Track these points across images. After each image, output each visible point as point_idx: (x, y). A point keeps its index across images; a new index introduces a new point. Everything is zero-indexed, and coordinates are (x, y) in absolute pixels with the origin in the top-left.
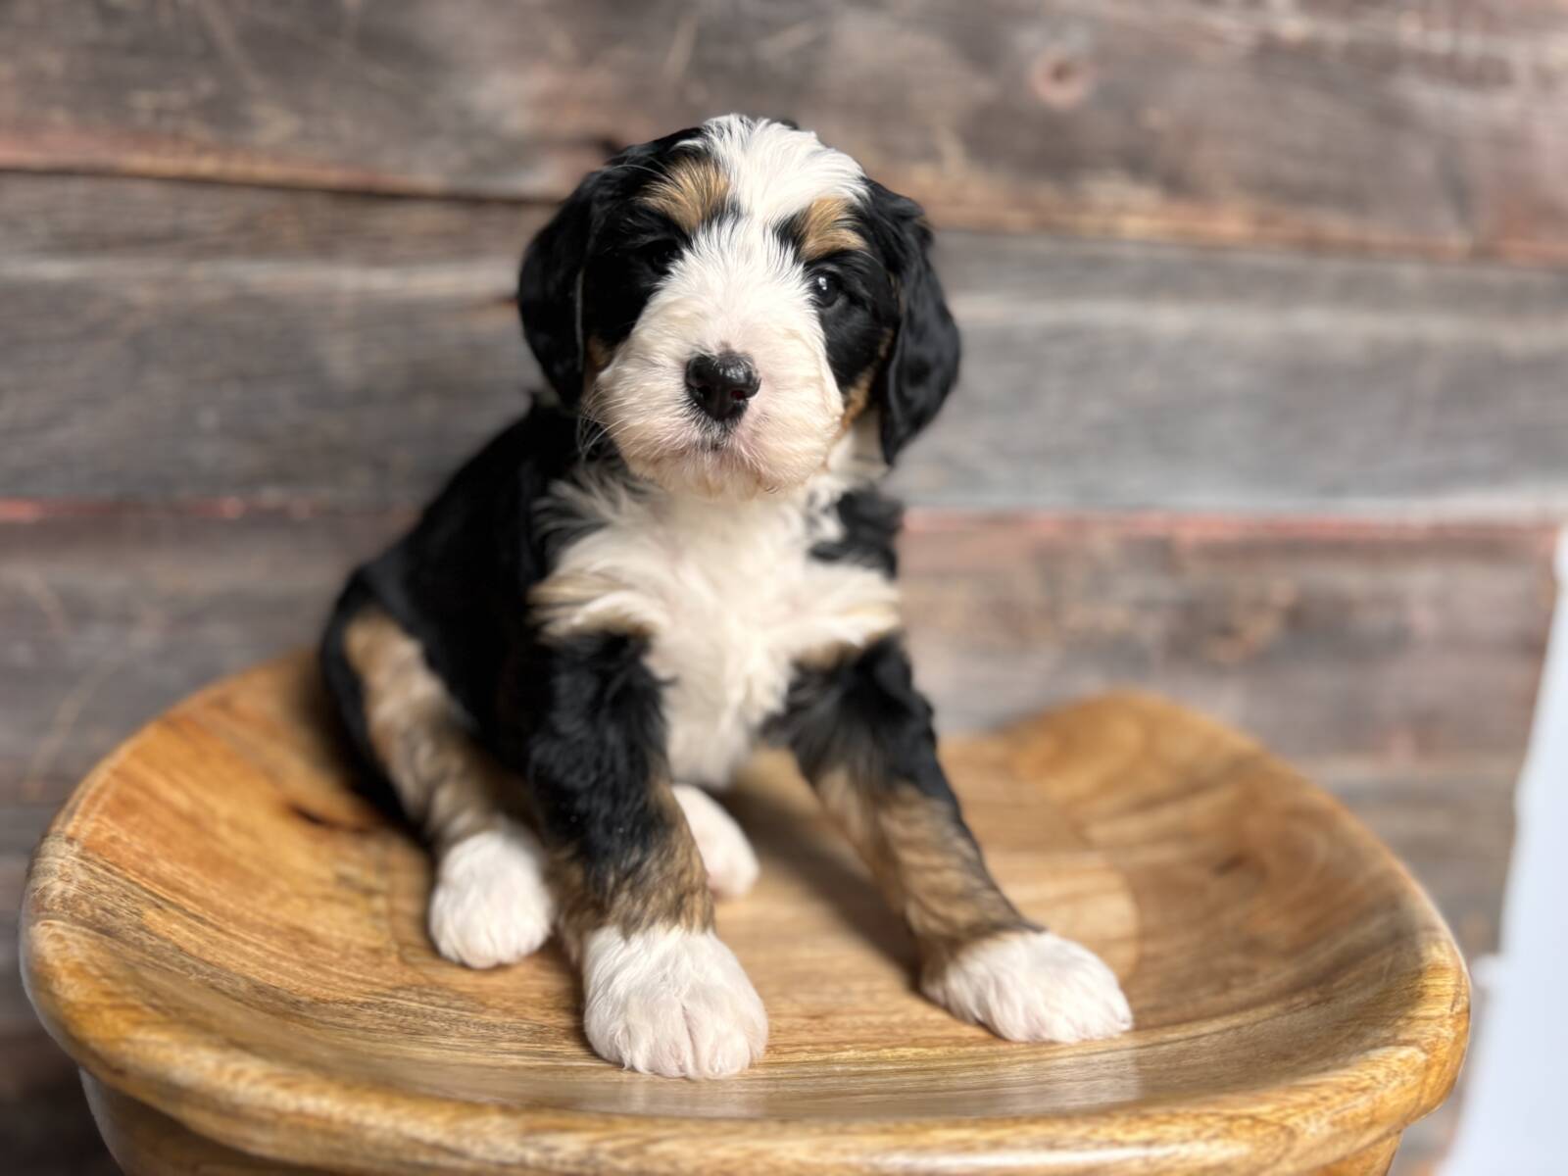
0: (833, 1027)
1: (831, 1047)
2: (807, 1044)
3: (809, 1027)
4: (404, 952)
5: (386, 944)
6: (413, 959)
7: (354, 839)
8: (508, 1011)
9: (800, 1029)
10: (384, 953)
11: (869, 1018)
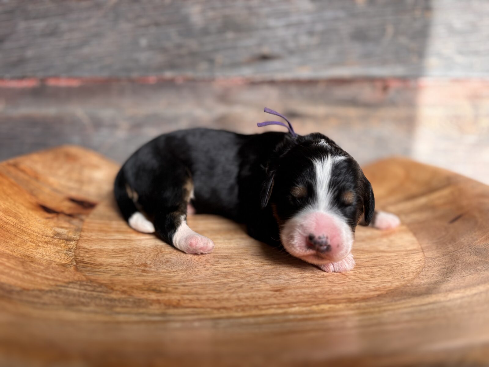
0: (287, 295)
1: (286, 306)
2: (274, 304)
3: (275, 296)
4: (78, 266)
5: (70, 262)
6: (82, 269)
7: (67, 218)
8: (124, 292)
9: (270, 297)
10: (68, 266)
11: (304, 290)
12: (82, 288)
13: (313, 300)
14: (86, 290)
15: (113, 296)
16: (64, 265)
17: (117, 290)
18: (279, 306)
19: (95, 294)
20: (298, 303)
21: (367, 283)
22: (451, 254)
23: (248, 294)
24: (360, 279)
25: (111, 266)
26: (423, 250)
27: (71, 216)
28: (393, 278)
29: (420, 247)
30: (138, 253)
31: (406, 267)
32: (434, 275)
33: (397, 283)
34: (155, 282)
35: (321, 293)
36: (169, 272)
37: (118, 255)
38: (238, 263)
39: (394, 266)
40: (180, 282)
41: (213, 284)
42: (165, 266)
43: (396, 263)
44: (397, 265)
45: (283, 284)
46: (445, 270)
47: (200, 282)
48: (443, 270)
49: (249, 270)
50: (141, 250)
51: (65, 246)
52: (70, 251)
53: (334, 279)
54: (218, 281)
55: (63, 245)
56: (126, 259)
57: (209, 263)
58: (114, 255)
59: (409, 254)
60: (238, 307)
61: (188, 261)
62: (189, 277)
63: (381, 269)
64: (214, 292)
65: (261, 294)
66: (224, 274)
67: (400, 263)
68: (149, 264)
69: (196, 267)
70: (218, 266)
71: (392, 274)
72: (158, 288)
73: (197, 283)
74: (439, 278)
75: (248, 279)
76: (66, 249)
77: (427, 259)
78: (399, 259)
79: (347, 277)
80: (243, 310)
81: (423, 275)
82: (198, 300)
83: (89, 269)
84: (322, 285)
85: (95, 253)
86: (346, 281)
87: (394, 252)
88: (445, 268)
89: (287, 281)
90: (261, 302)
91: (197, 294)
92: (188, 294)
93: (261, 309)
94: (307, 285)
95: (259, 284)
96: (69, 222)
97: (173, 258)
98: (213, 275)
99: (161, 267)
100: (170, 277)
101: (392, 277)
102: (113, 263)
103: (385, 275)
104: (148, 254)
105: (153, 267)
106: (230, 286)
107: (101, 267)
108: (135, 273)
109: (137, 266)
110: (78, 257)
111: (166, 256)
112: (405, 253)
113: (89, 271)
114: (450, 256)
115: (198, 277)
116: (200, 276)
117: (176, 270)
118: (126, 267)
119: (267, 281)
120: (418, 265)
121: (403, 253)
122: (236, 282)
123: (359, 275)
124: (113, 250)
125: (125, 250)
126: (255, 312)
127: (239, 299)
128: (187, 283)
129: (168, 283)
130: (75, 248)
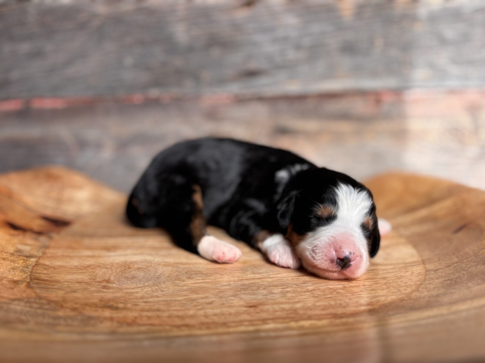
0: (262, 311)
1: (260, 322)
2: (246, 321)
3: (248, 312)
4: (31, 282)
5: (24, 278)
6: (34, 285)
7: (34, 236)
8: (74, 309)
9: (242, 313)
10: (20, 283)
11: (282, 306)
12: (28, 305)
13: (292, 315)
14: (31, 307)
15: (61, 313)
16: (16, 282)
17: (67, 308)
18: (251, 322)
19: (40, 311)
20: (274, 320)
21: (357, 297)
22: (456, 265)
23: (217, 311)
24: (350, 293)
25: (69, 282)
26: (423, 262)
27: (40, 233)
28: (388, 292)
29: (420, 259)
30: (103, 269)
31: (403, 280)
32: (435, 287)
33: (394, 297)
34: (114, 299)
35: (303, 308)
36: (133, 288)
37: (81, 271)
38: (213, 278)
39: (390, 279)
40: (142, 298)
41: (180, 301)
42: (130, 282)
43: (392, 276)
44: (394, 278)
45: (260, 299)
46: (449, 282)
47: (164, 298)
48: (446, 282)
49: (224, 286)
50: (107, 266)
51: (23, 262)
52: (28, 268)
53: (320, 293)
54: (186, 297)
55: (22, 261)
56: (89, 276)
57: (179, 279)
58: (75, 272)
59: (409, 266)
60: (202, 324)
61: (157, 276)
62: (153, 293)
63: (375, 283)
64: (179, 308)
65: (232, 310)
66: (195, 290)
67: (397, 276)
68: (112, 280)
69: (165, 282)
70: (190, 282)
71: (387, 287)
72: (115, 305)
73: (161, 299)
74: (442, 291)
75: (221, 295)
76: (24, 266)
77: (427, 272)
78: (396, 272)
79: (335, 291)
80: (208, 328)
81: (423, 288)
82: (158, 317)
83: (42, 286)
84: (305, 300)
85: (55, 269)
86: (334, 296)
87: (391, 264)
88: (448, 280)
89: (265, 296)
90: (231, 319)
91: (158, 310)
92: (148, 311)
93: (229, 327)
94: (287, 301)
95: (232, 300)
96: (36, 239)
97: (141, 274)
98: (181, 291)
99: (125, 283)
100: (132, 293)
101: (388, 290)
102: (72, 280)
103: (379, 289)
104: (114, 270)
105: (117, 283)
106: (198, 302)
107: (58, 283)
108: (93, 289)
109: (98, 282)
110: (34, 274)
111: (133, 272)
112: (403, 265)
113: (42, 288)
114: (455, 267)
115: (164, 293)
116: (167, 292)
117: (140, 286)
118: (85, 283)
119: (243, 296)
120: (418, 277)
121: (401, 266)
122: (206, 298)
123: (349, 289)
124: (76, 266)
125: (89, 266)
126: (221, 330)
127: (206, 316)
128: (150, 300)
129: (129, 299)
130: (34, 264)
